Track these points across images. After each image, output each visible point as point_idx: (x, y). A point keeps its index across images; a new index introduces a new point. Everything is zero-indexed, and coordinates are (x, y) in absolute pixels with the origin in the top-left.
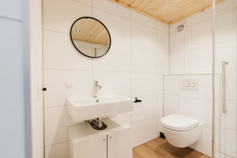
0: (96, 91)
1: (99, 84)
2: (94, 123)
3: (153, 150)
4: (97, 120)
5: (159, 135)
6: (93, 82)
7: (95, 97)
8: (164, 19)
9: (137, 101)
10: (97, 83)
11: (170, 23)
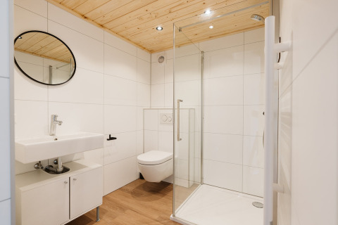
0: (53, 127)
1: (58, 119)
2: (51, 168)
3: (129, 192)
4: (54, 165)
5: (138, 177)
6: (50, 117)
7: (53, 135)
8: (144, 46)
9: (111, 138)
10: (55, 117)
11: (151, 51)
